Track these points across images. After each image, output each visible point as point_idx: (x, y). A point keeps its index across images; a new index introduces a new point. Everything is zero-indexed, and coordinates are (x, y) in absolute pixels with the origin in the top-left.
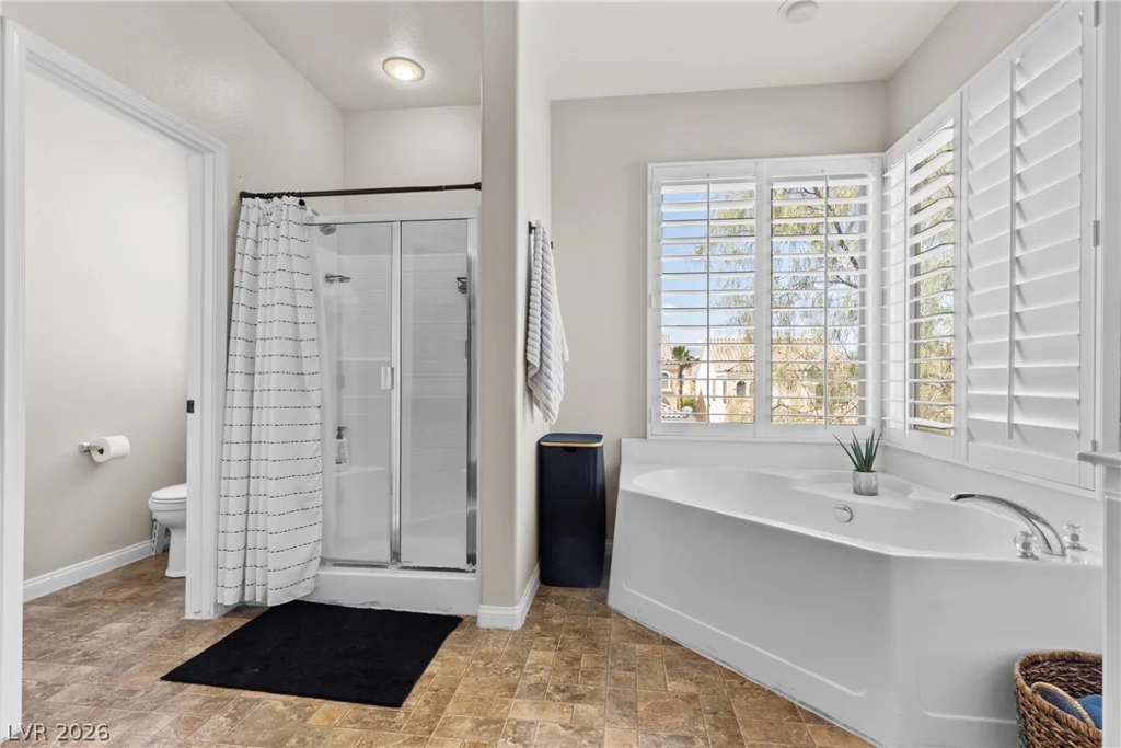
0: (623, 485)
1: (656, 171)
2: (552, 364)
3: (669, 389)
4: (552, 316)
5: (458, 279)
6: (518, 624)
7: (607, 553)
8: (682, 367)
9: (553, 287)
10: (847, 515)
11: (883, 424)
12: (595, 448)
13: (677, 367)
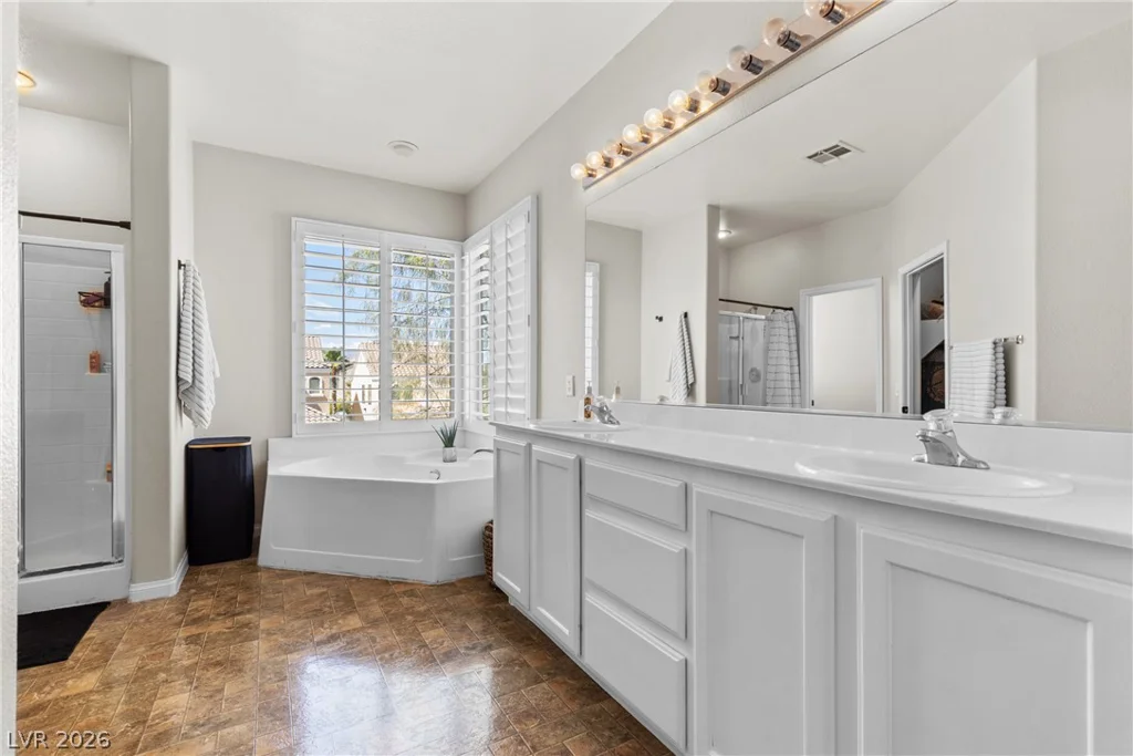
0: (271, 472)
1: (298, 224)
2: (204, 379)
3: (320, 394)
4: (204, 340)
5: (80, 293)
6: (174, 591)
7: (255, 535)
8: (336, 371)
9: (204, 316)
10: (437, 476)
11: (462, 417)
12: (245, 447)
13: (330, 371)
